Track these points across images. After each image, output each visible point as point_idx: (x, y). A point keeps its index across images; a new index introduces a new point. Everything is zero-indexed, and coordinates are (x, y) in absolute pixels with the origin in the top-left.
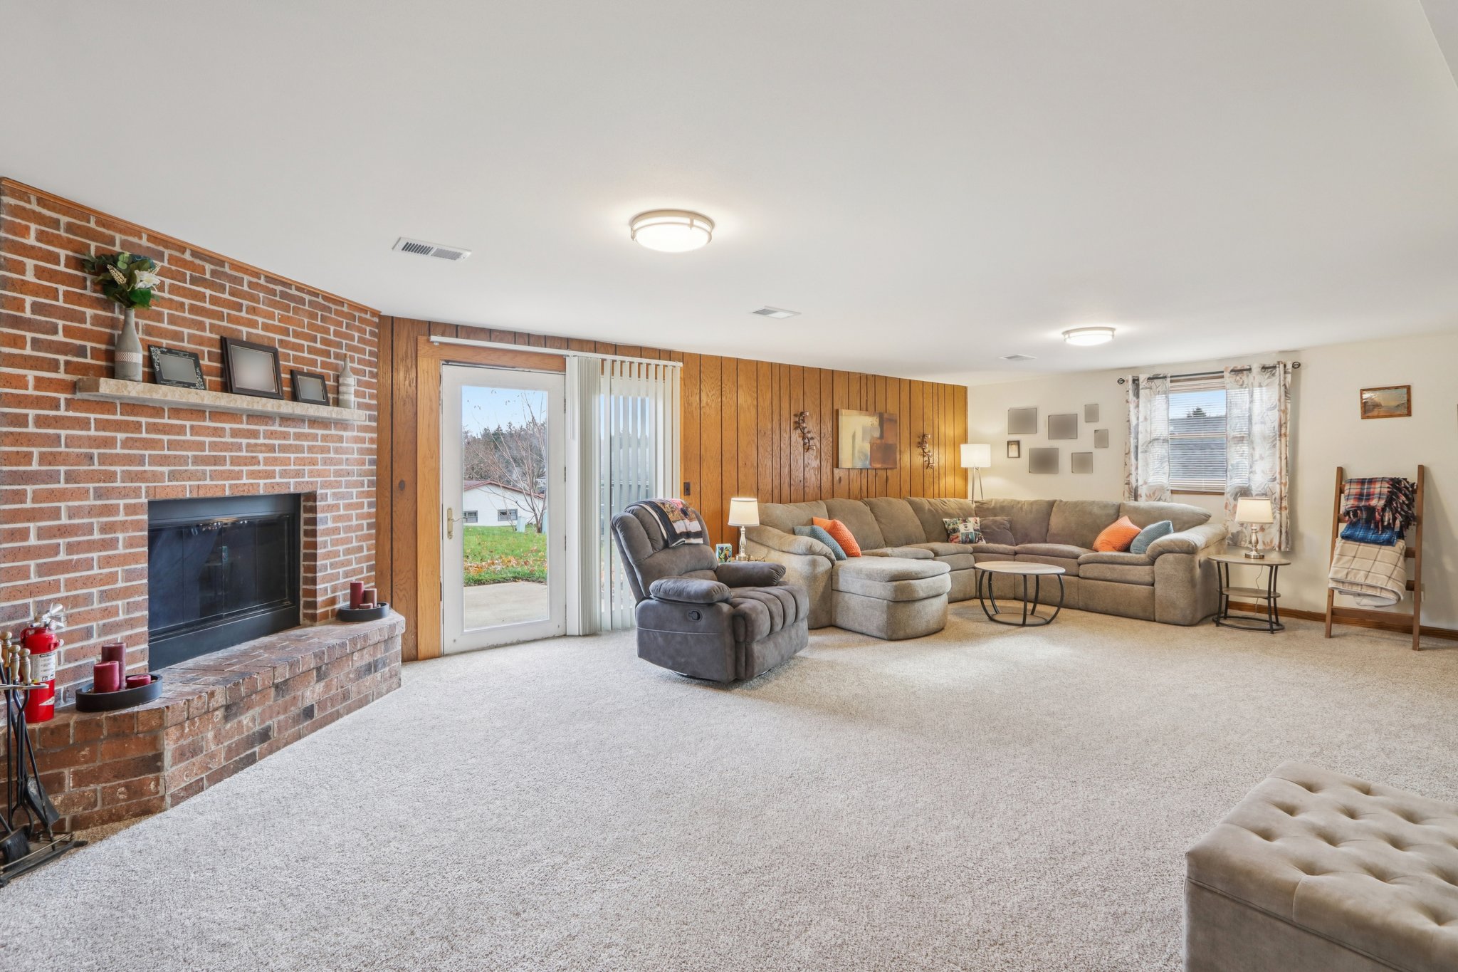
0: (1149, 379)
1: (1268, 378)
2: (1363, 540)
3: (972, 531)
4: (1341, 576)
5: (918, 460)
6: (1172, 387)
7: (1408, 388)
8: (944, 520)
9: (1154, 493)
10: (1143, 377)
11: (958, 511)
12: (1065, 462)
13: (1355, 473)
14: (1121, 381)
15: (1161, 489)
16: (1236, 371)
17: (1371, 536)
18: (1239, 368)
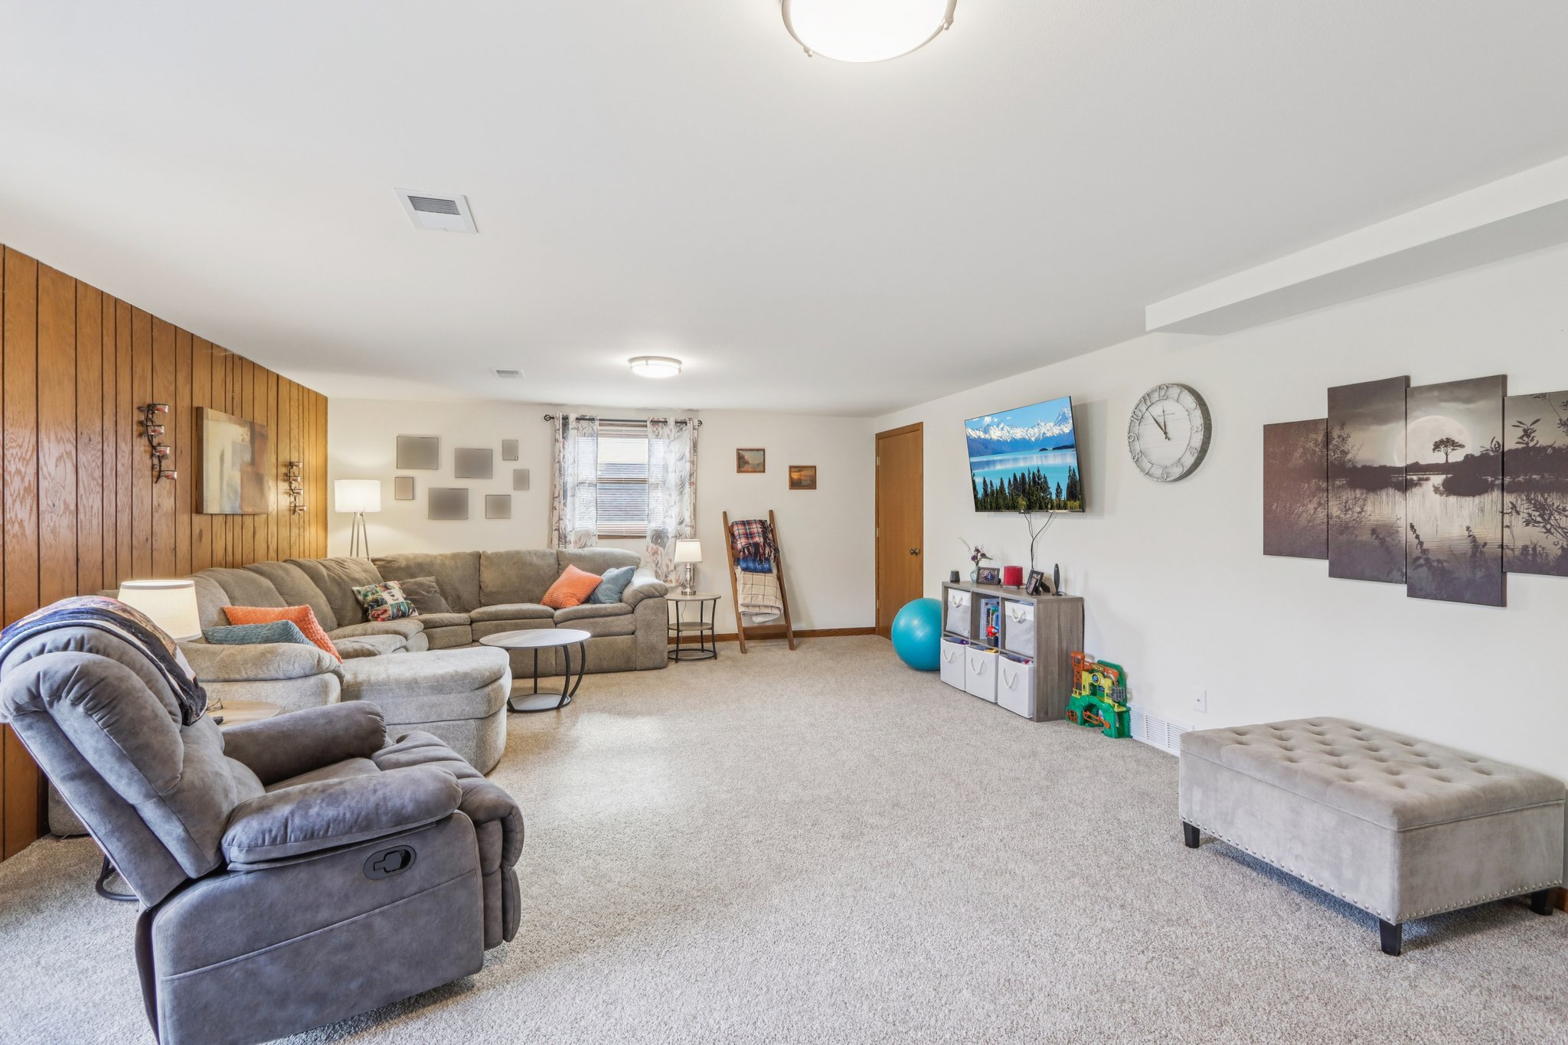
0: (577, 419)
1: (678, 431)
2: (755, 571)
3: (403, 600)
4: (748, 601)
5: (285, 501)
6: (600, 430)
7: (764, 450)
8: (355, 589)
9: (580, 539)
10: (572, 417)
11: (363, 574)
12: (476, 504)
13: (735, 516)
14: (549, 418)
15: (587, 534)
16: (654, 422)
17: (759, 567)
18: (656, 419)
